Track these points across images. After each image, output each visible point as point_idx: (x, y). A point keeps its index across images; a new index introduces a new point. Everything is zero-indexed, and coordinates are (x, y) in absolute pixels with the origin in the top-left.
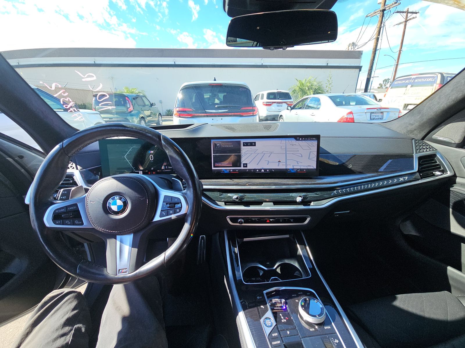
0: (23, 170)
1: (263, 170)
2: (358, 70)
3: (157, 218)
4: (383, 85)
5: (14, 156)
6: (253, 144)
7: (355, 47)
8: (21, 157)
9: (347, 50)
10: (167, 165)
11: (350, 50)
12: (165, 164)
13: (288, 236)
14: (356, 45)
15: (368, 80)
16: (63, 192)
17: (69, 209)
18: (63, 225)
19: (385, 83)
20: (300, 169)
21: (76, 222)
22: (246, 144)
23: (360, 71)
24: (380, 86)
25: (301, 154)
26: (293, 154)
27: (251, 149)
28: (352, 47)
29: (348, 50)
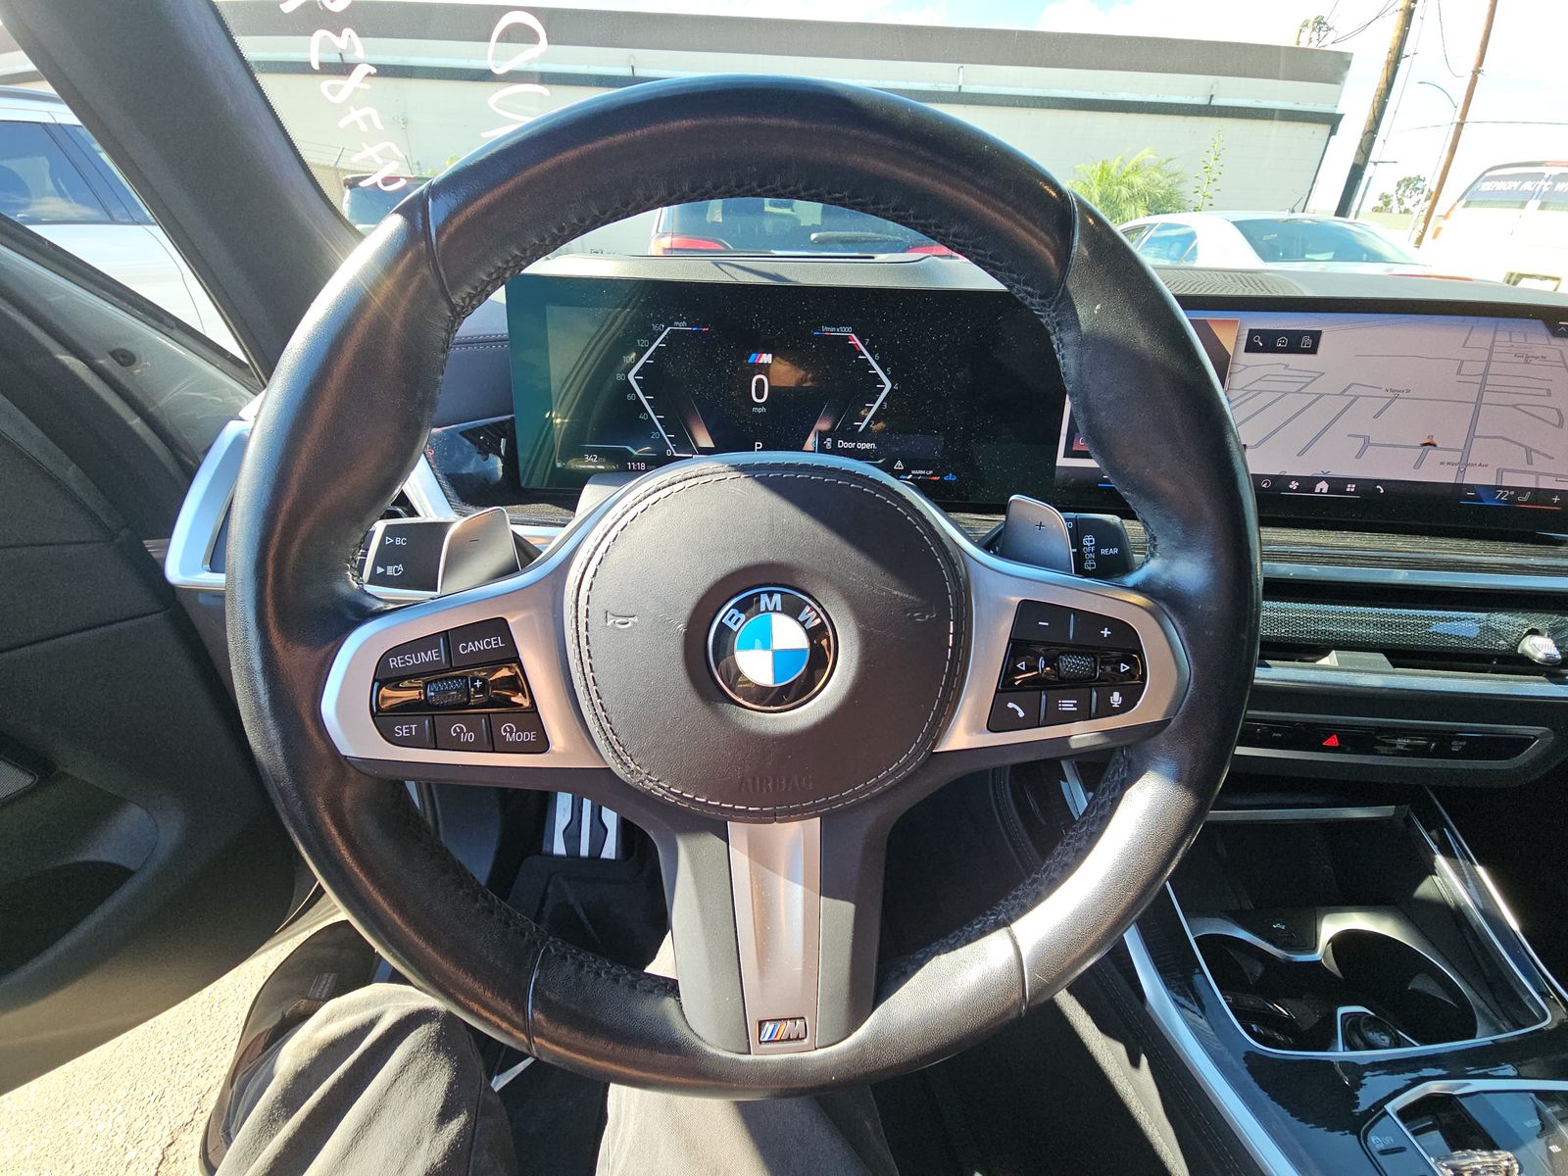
0: (136, 422)
1: (1323, 486)
2: (1323, 130)
3: (963, 734)
4: (1394, 199)
5: (92, 351)
6: (1302, 343)
7: (1322, 34)
8: (126, 358)
9: (1293, 44)
10: (831, 430)
11: (1304, 44)
12: (823, 425)
13: (1388, 811)
14: (1329, 29)
15: (1356, 173)
16: (389, 540)
17: (464, 648)
18: (436, 748)
19: (1400, 192)
20: (1536, 491)
21: (508, 731)
22: (1262, 343)
23: (1333, 132)
24: (1380, 204)
25: (1559, 412)
26: (1514, 406)
27: (1287, 366)
28: (1314, 33)
29: (1298, 43)
